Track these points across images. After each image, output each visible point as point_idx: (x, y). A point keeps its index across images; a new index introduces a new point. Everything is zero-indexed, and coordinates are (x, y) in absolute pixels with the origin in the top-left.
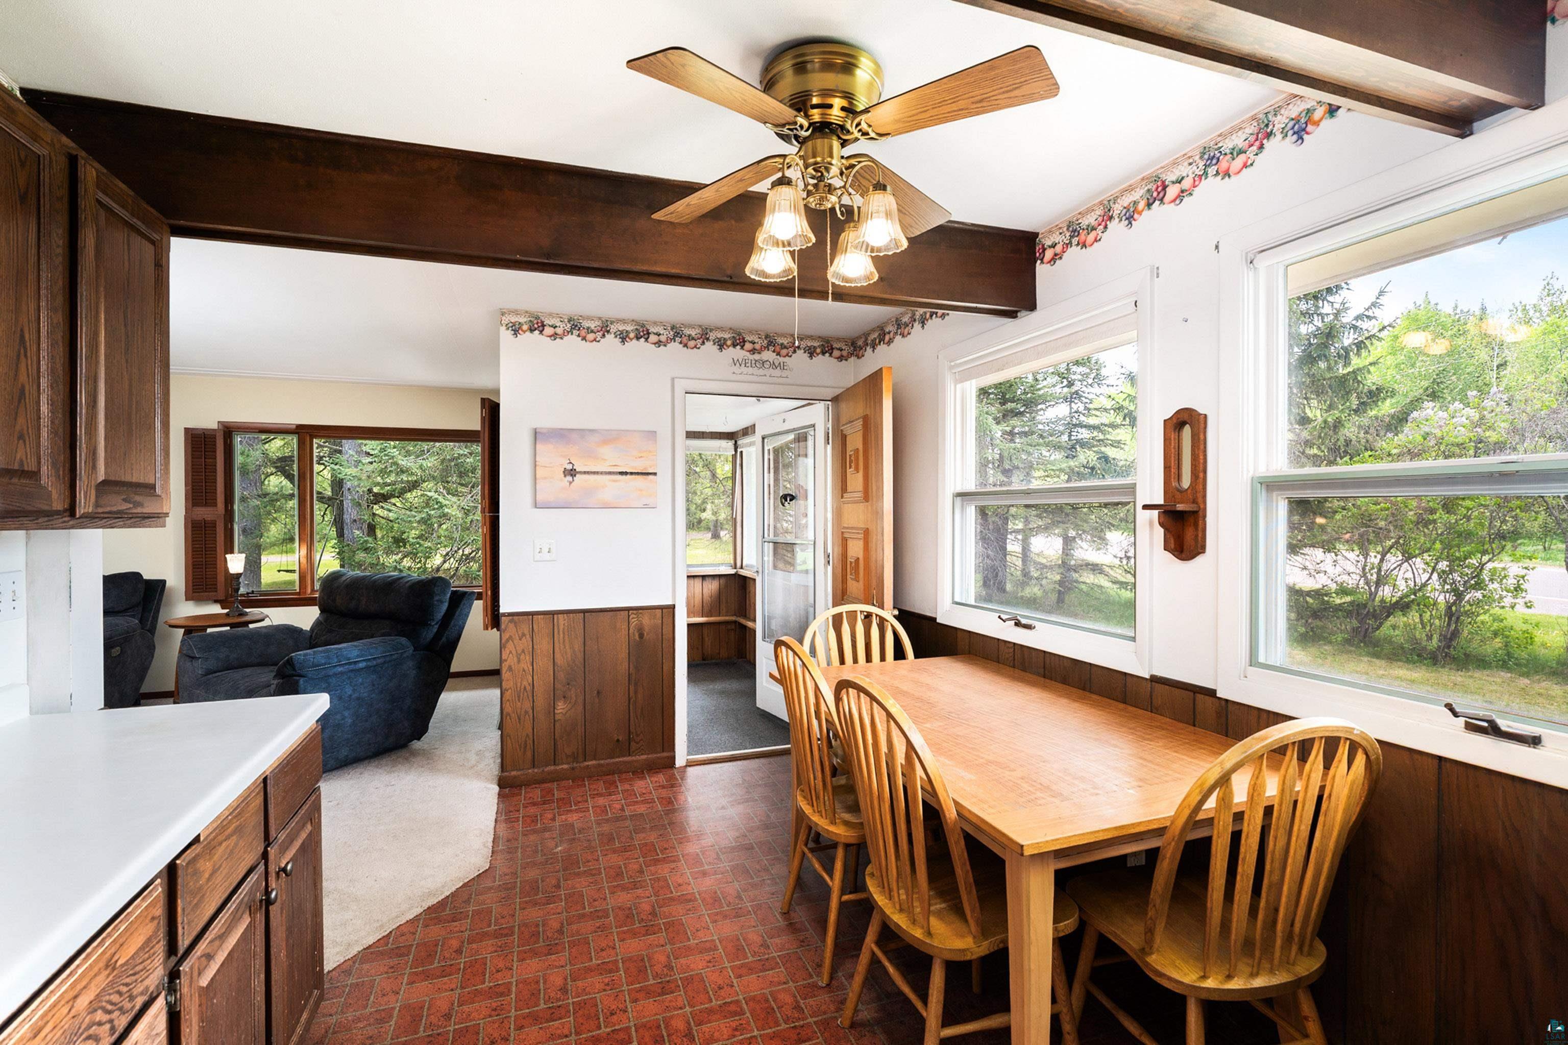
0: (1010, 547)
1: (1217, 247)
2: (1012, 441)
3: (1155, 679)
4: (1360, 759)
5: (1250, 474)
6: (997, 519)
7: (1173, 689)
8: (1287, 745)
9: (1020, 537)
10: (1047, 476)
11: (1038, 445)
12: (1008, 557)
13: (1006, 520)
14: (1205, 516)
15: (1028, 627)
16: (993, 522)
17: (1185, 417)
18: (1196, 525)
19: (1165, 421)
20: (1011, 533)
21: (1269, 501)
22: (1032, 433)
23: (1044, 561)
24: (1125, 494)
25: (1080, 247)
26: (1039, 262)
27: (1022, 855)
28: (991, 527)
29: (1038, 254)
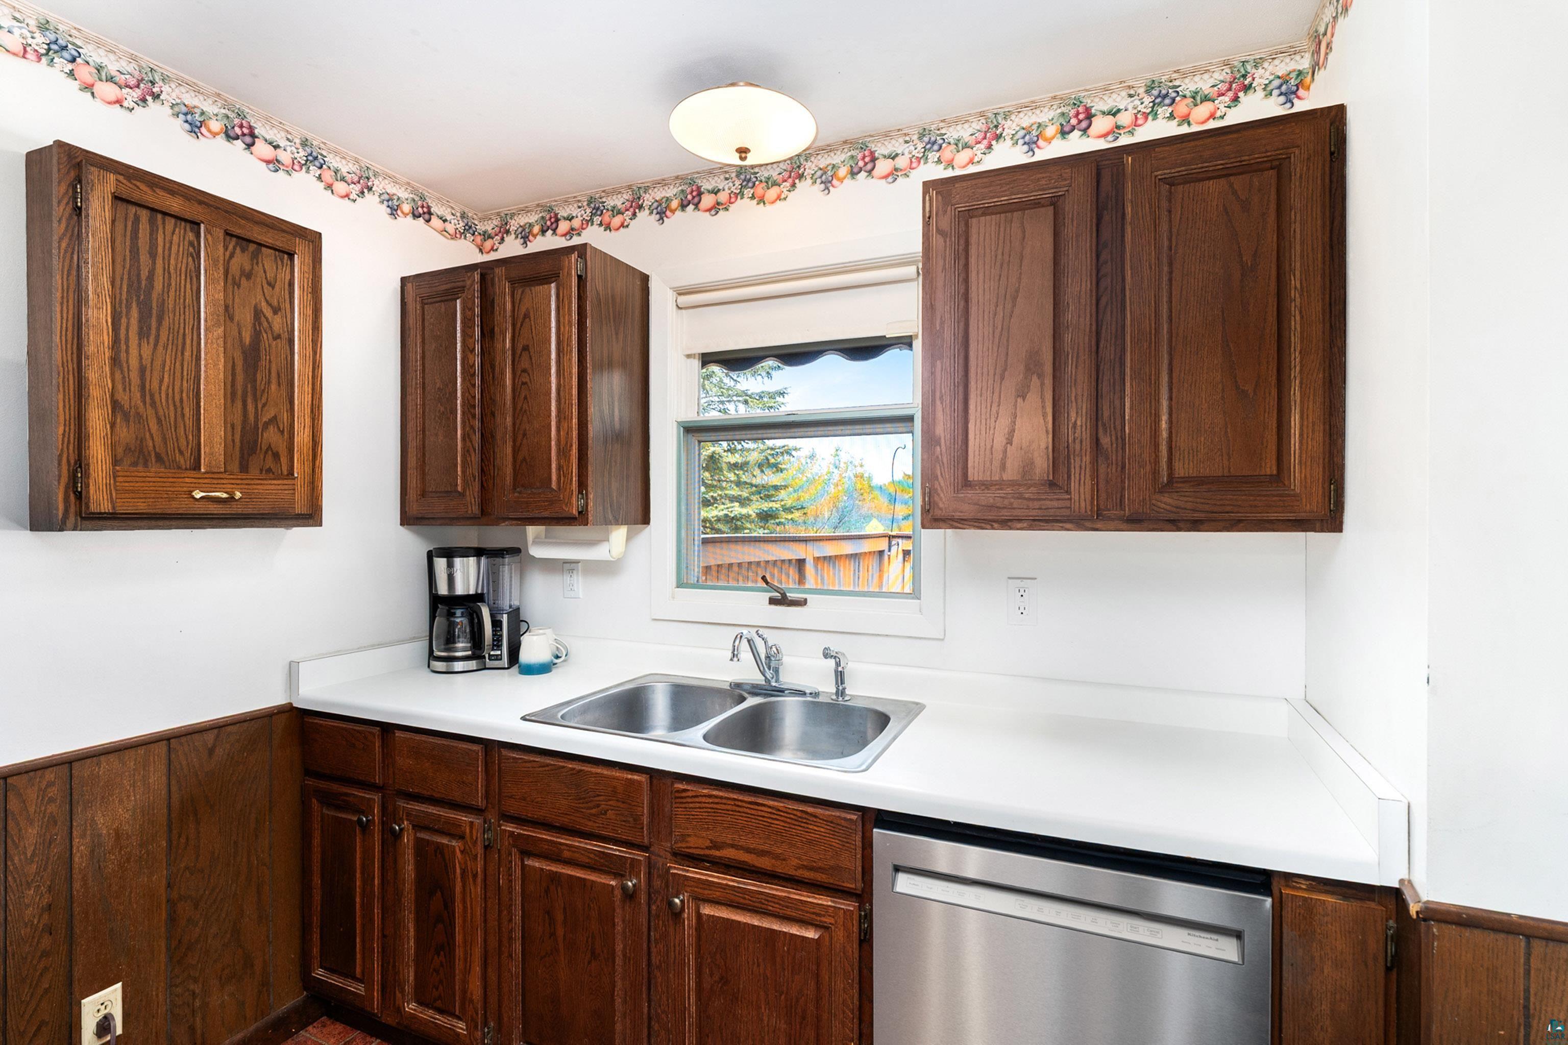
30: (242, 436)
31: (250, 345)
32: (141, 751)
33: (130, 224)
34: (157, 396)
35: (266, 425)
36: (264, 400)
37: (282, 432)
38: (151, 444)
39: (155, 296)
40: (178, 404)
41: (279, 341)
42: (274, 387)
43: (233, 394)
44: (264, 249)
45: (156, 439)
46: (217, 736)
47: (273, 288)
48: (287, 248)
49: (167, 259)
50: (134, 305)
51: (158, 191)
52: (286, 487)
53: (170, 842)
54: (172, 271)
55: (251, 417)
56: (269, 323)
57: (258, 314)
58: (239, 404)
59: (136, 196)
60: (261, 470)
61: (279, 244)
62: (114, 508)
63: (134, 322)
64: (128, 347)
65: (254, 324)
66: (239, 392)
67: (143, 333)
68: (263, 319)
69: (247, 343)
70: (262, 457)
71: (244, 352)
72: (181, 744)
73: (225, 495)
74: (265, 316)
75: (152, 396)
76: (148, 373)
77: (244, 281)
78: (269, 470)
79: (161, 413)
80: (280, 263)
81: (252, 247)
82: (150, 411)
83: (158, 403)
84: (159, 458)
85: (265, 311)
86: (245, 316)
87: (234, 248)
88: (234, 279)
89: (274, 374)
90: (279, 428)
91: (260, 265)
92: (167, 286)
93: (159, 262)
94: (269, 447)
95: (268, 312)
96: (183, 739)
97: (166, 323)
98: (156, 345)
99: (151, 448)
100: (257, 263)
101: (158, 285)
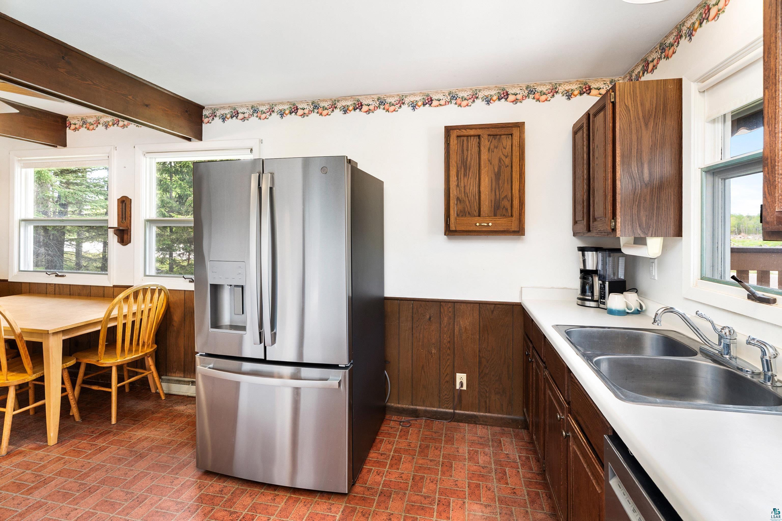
0: (66, 249)
1: (134, 147)
2: (67, 188)
3: (114, 286)
4: (163, 293)
5: (144, 219)
6: (56, 232)
7: (121, 288)
8: (139, 290)
9: (74, 243)
10: (93, 209)
11: (86, 191)
12: (65, 256)
13: (64, 234)
14: (130, 231)
15: (63, 276)
16: (53, 235)
17: (124, 199)
18: (127, 234)
19: (118, 199)
20: (67, 241)
21: (150, 227)
22: (82, 184)
23: (90, 256)
24: (105, 223)
25: (86, 129)
26: (68, 128)
27: (48, 333)
28: (51, 238)
29: (67, 125)
30: (495, 204)
31: (498, 171)
32: (472, 305)
33: (461, 143)
34: (469, 195)
35: (503, 199)
36: (502, 190)
37: (509, 201)
38: (467, 209)
39: (468, 163)
40: (474, 195)
41: (508, 167)
42: (506, 184)
43: (492, 189)
44: (502, 136)
45: (468, 207)
46: (494, 307)
47: (505, 149)
48: (509, 133)
49: (471, 150)
50: (463, 167)
51: (467, 130)
52: (509, 221)
53: (479, 336)
54: (473, 154)
55: (498, 196)
56: (504, 162)
57: (500, 160)
58: (493, 193)
59: (462, 134)
60: (501, 215)
61: (506, 133)
62: (456, 229)
63: (462, 172)
64: (461, 180)
65: (499, 164)
66: (494, 189)
67: (465, 175)
68: (502, 161)
69: (496, 171)
70: (501, 210)
71: (495, 175)
72: (483, 306)
73: (486, 224)
74: (502, 160)
75: (467, 194)
76: (466, 187)
77: (495, 150)
78: (504, 215)
79: (469, 199)
80: (508, 139)
81: (498, 136)
82: (467, 199)
83: (469, 196)
84: (469, 213)
85: (502, 158)
86: (496, 162)
87: (492, 139)
88: (492, 150)
89: (506, 180)
90: (508, 199)
91: (501, 142)
92: (471, 159)
93: (469, 152)
94: (504, 207)
95: (503, 158)
96: (484, 305)
97: (471, 171)
98: (468, 178)
99: (467, 210)
100: (500, 142)
101: (469, 159)
